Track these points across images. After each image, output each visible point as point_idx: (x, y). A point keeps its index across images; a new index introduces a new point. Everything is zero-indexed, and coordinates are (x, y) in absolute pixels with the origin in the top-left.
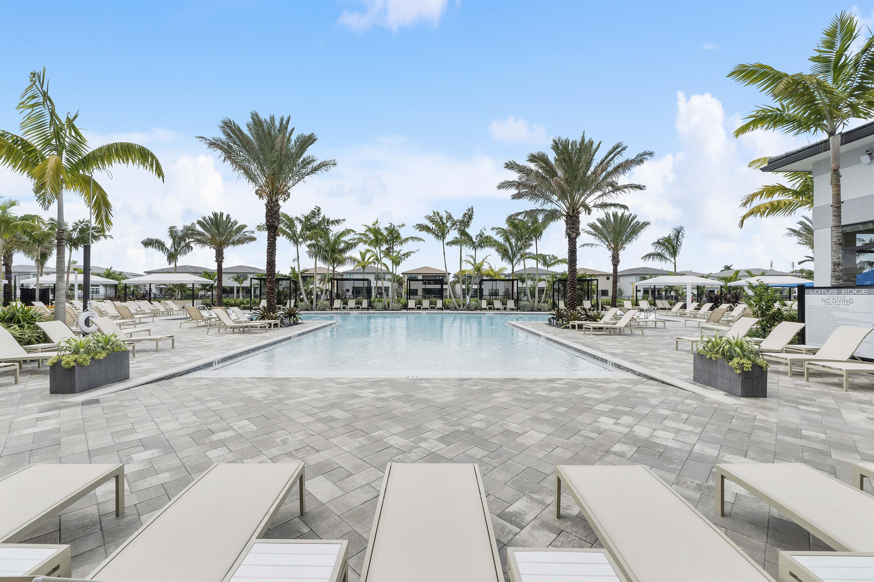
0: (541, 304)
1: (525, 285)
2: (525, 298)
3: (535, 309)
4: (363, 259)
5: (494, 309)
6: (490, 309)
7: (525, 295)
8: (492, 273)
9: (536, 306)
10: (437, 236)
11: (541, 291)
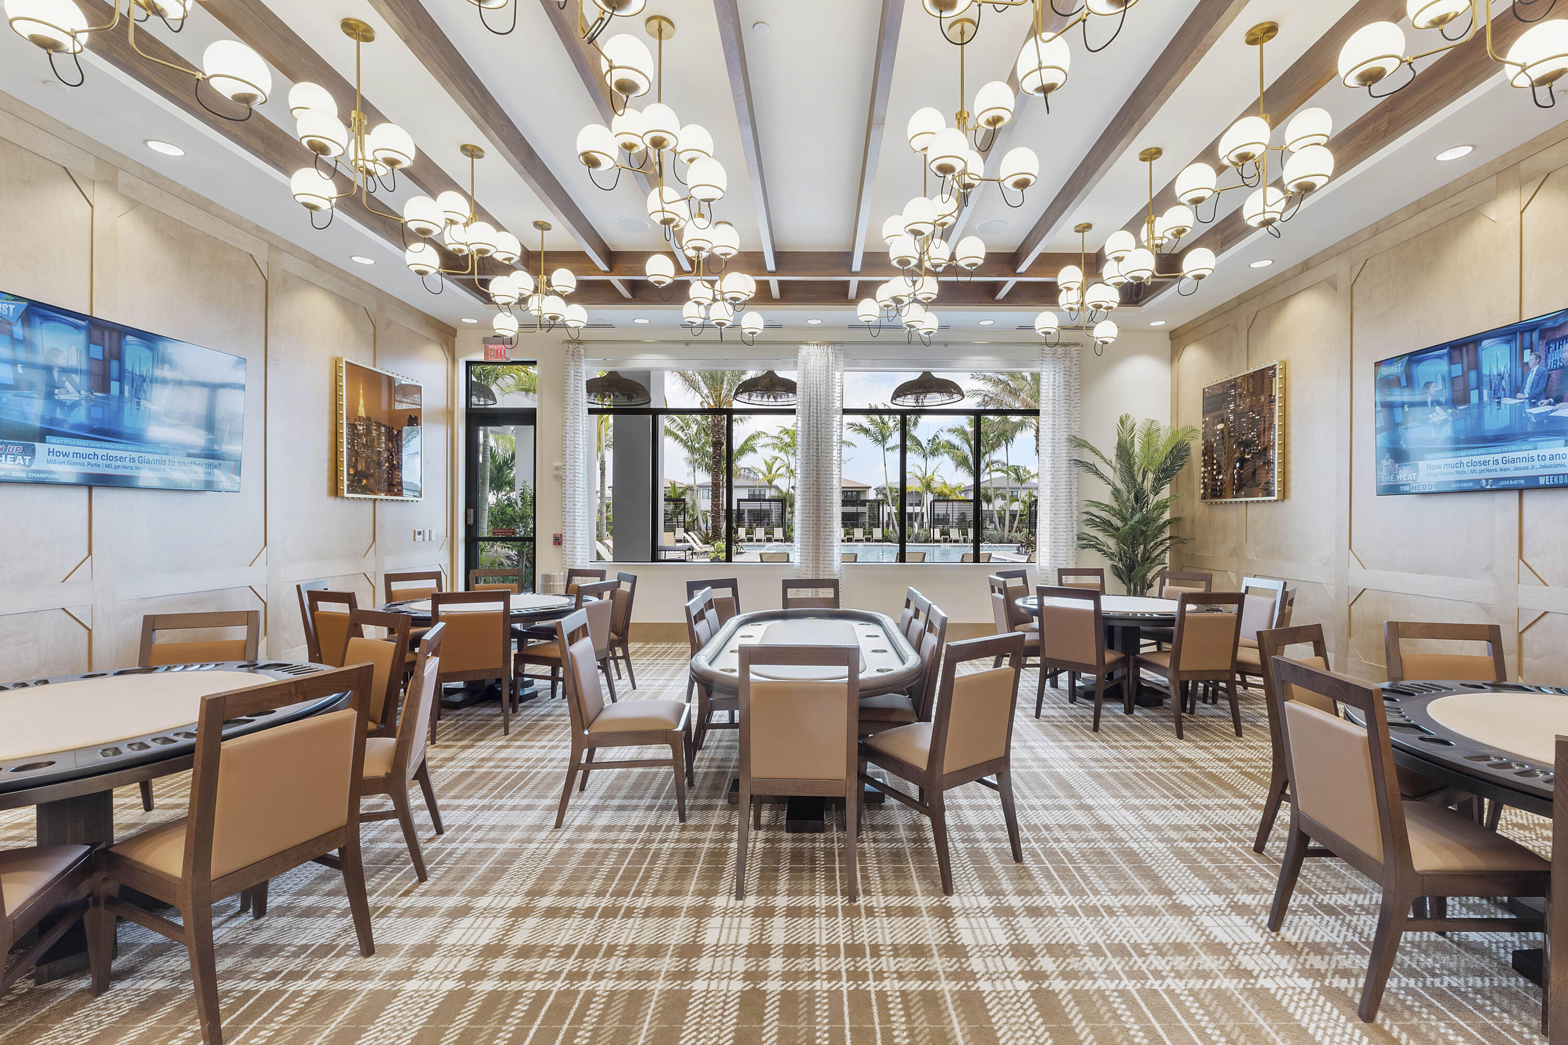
0: (1013, 534)
1: (991, 508)
2: (992, 526)
3: (1005, 540)
4: (770, 472)
5: (951, 542)
6: (945, 541)
7: (992, 522)
8: (946, 491)
9: (1006, 536)
10: (876, 440)
11: (1013, 516)
